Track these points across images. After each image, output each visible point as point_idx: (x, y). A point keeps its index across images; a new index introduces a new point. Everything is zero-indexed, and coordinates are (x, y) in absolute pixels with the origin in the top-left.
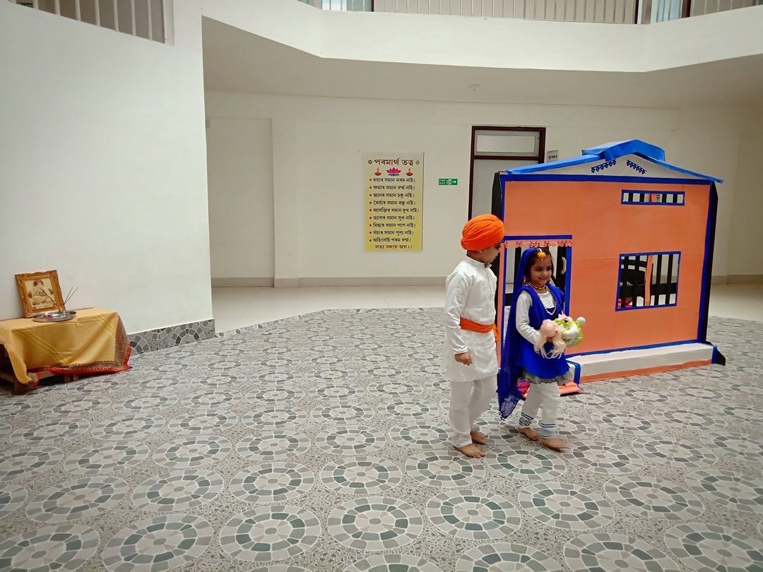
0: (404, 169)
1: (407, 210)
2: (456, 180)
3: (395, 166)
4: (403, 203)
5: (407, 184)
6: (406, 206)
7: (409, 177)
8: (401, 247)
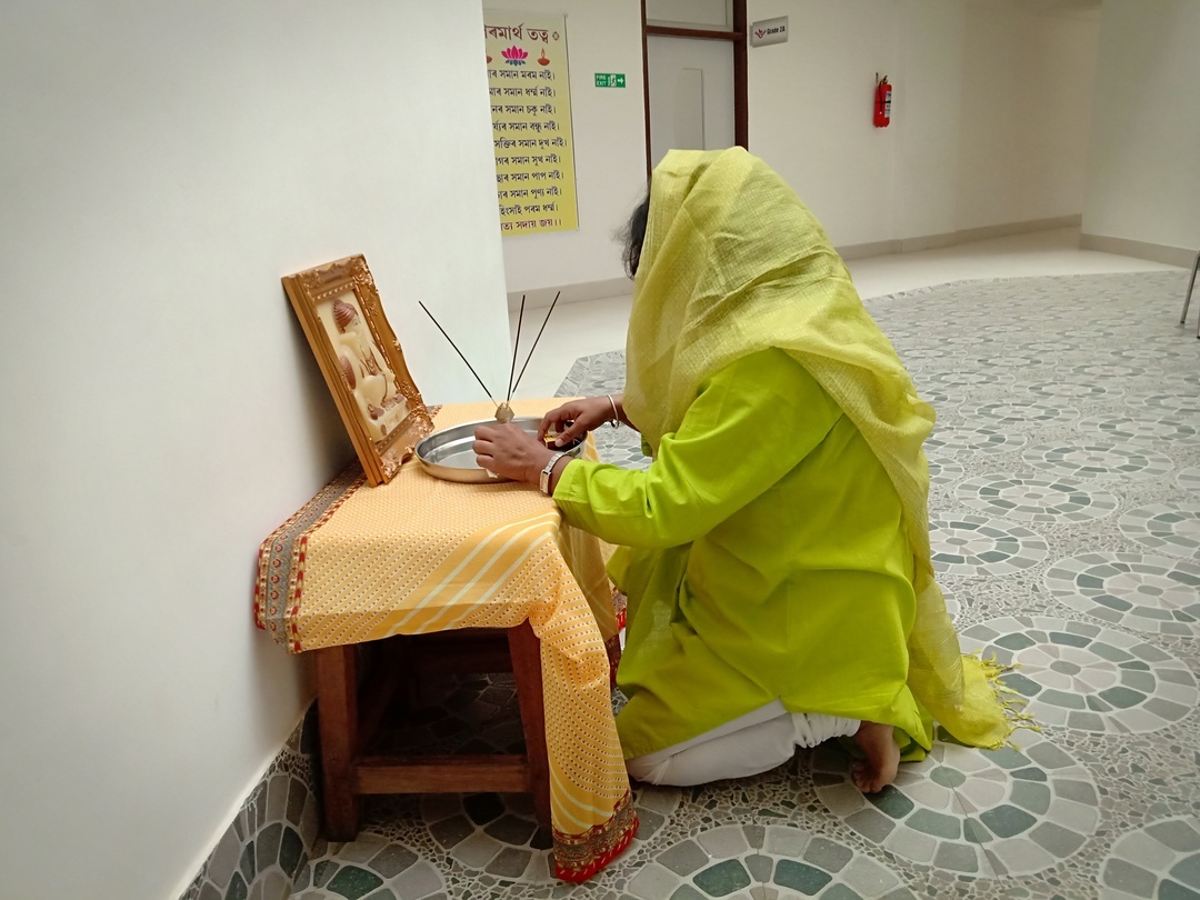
0: (533, 49)
1: (547, 142)
2: (623, 76)
3: (515, 42)
4: (538, 126)
5: (541, 83)
6: (545, 134)
7: (542, 68)
8: (543, 223)
